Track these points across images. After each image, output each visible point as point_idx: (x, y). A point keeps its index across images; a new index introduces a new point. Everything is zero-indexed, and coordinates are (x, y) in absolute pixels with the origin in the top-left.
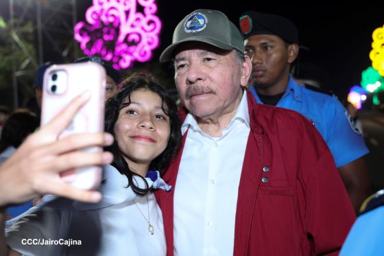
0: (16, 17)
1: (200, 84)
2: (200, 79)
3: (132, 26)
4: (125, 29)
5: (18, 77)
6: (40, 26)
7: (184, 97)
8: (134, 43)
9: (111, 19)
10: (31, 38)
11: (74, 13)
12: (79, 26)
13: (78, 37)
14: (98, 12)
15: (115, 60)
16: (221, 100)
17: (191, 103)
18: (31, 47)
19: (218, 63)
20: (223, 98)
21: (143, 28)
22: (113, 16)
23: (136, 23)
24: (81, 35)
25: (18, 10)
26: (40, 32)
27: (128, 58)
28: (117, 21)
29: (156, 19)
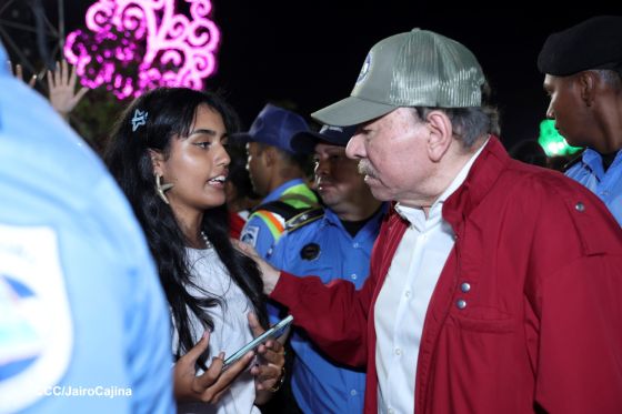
3: (169, 37)
4: (156, 43)
8: (172, 67)
9: (129, 24)
12: (72, 37)
13: (69, 53)
14: (109, 13)
21: (187, 41)
22: (133, 18)
23: (174, 33)
24: (77, 52)
28: (143, 24)
29: (211, 25)
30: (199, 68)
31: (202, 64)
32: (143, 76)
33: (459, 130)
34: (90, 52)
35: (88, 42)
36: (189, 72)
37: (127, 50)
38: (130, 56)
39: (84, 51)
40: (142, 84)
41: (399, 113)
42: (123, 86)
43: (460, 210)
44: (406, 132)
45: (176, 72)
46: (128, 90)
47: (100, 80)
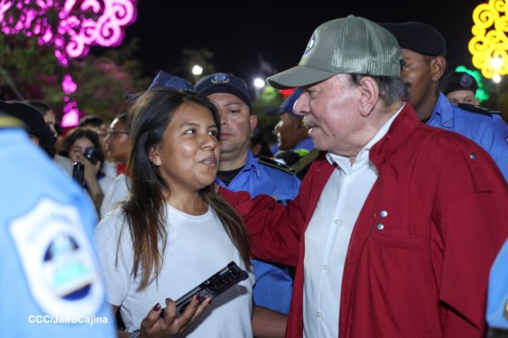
27: (81, 40)
30: (118, 16)
31: (122, 13)
33: (383, 93)
36: (108, 20)
38: (50, 3)
40: (62, 31)
41: (338, 78)
42: (41, 34)
43: (382, 155)
44: (343, 93)
45: (96, 20)
46: (48, 37)
47: (19, 26)
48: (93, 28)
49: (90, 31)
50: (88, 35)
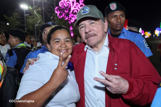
0: (35, 5)
1: (90, 33)
2: (90, 31)
3: (75, 7)
4: (72, 8)
5: (36, 26)
6: (43, 8)
7: (84, 39)
8: (75, 13)
9: (67, 5)
10: (40, 12)
11: (55, 4)
12: (56, 8)
13: (56, 12)
14: (63, 3)
15: (69, 20)
16: (99, 38)
17: (88, 41)
18: (40, 15)
19: (96, 24)
20: (99, 37)
21: (78, 8)
22: (68, 4)
23: (76, 6)
24: (57, 11)
25: (36, 3)
26: (43, 10)
27: (73, 19)
28: (70, 5)
29: (83, 4)
32: (70, 16)
34: (60, 11)
35: (60, 9)
37: (67, 10)
38: (68, 12)
39: (59, 11)
40: (70, 17)
42: (66, 18)
45: (76, 14)
47: (62, 17)
48: (76, 16)
49: (75, 17)
50: (75, 18)
